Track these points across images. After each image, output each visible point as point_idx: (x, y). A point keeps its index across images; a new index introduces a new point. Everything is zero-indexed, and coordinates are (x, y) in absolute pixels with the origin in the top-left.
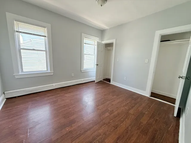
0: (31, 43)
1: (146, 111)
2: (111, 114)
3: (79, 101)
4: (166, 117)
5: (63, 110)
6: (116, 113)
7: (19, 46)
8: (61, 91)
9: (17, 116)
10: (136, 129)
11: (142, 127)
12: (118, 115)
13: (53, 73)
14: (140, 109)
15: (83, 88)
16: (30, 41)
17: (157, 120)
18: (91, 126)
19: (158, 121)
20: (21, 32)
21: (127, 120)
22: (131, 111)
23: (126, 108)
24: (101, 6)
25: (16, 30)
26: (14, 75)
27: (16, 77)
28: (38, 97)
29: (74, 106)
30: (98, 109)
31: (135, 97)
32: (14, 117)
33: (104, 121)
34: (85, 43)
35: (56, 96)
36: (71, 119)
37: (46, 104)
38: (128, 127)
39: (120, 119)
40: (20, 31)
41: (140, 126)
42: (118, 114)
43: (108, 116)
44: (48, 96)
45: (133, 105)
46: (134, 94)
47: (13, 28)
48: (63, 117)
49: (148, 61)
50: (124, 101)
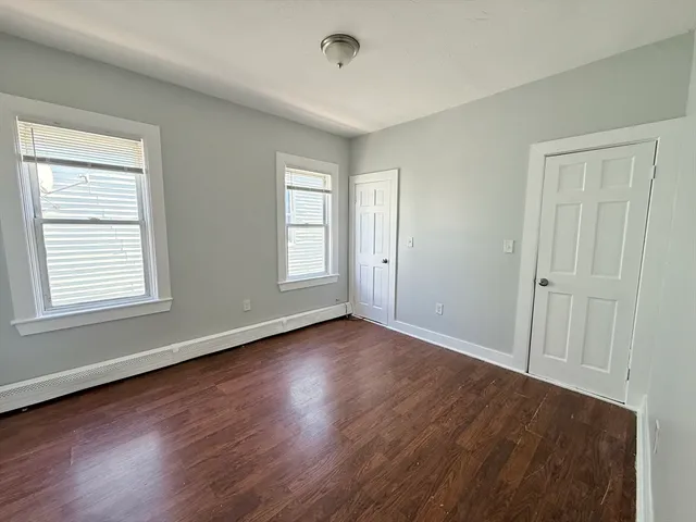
0: (84, 188)
1: (518, 436)
2: (391, 458)
3: (271, 409)
4: (589, 452)
5: (209, 453)
6: (409, 452)
7: (37, 209)
8: (204, 371)
9: (24, 495)
10: (485, 514)
11: (505, 505)
12: (419, 458)
13: (170, 304)
14: (497, 426)
15: (288, 352)
16: (83, 183)
17: (556, 467)
18: (319, 517)
19: (561, 475)
20: (42, 160)
21: (451, 476)
22: (466, 441)
23: (446, 425)
24: (340, 65)
25: (23, 153)
26: (13, 322)
27: (23, 332)
28: (112, 406)
29: (252, 432)
30: (344, 440)
31: (476, 378)
32: (10, 502)
33: (366, 488)
34: (289, 187)
35: (183, 394)
36: (241, 492)
37: (141, 433)
38: (456, 507)
39: (427, 477)
40: (39, 155)
41: (500, 498)
42: (420, 456)
43: (381, 468)
44: (153, 398)
45: (471, 412)
46: (474, 365)
47: (12, 149)
48: (211, 486)
49: (511, 246)
50: (436, 396)
